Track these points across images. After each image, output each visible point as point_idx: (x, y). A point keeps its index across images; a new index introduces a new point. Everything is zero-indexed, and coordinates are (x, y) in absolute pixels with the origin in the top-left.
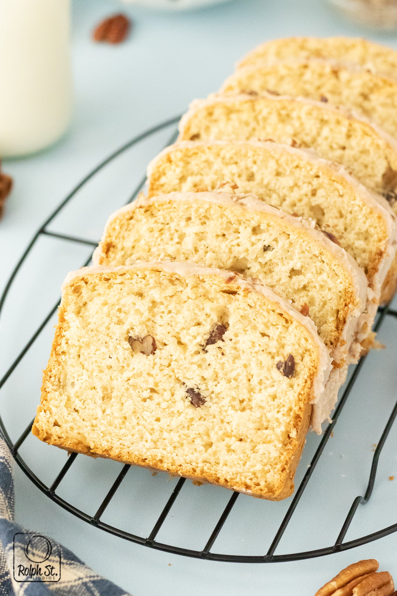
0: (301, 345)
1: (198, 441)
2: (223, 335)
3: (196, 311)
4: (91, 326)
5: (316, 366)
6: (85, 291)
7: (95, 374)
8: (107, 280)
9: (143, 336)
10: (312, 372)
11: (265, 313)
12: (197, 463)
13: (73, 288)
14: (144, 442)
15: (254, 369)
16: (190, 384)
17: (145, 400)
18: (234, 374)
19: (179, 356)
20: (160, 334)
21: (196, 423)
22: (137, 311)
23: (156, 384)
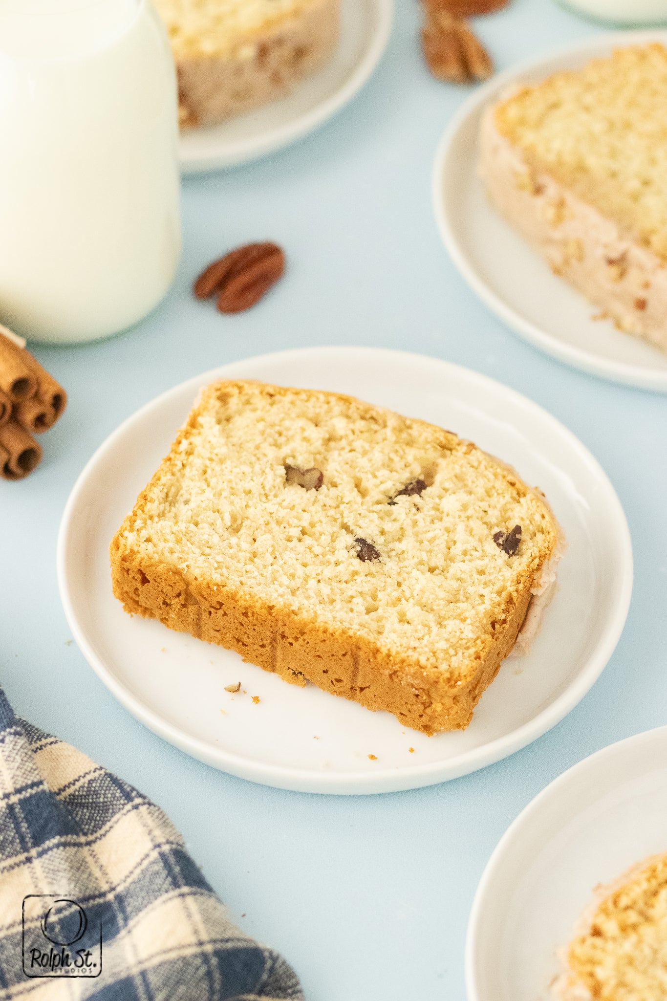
0: (533, 523)
1: (358, 600)
2: (423, 490)
3: (393, 455)
4: (235, 440)
5: (550, 547)
6: (234, 403)
7: (224, 494)
8: (271, 396)
9: (307, 467)
10: (543, 553)
11: (492, 477)
12: (351, 625)
13: (218, 393)
14: (277, 586)
15: (460, 534)
16: (361, 534)
17: (289, 540)
18: (430, 535)
19: (354, 498)
20: (331, 470)
21: (359, 579)
22: (306, 440)
23: (312, 525)
